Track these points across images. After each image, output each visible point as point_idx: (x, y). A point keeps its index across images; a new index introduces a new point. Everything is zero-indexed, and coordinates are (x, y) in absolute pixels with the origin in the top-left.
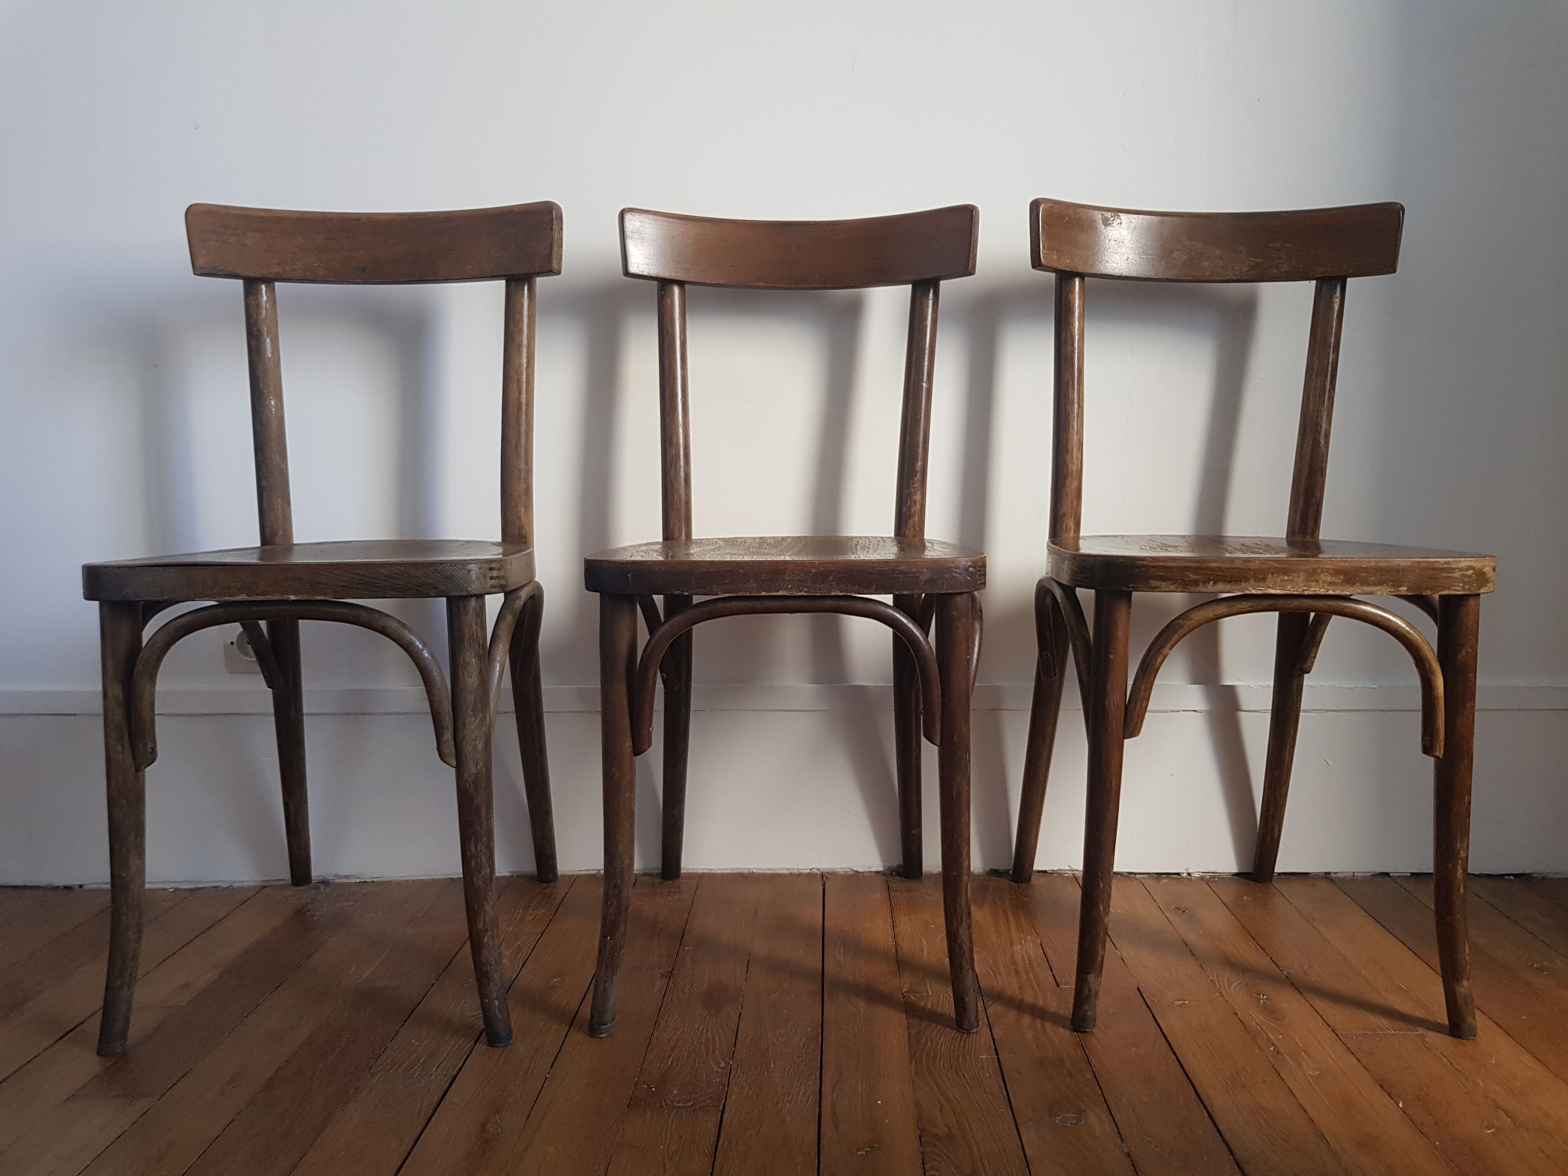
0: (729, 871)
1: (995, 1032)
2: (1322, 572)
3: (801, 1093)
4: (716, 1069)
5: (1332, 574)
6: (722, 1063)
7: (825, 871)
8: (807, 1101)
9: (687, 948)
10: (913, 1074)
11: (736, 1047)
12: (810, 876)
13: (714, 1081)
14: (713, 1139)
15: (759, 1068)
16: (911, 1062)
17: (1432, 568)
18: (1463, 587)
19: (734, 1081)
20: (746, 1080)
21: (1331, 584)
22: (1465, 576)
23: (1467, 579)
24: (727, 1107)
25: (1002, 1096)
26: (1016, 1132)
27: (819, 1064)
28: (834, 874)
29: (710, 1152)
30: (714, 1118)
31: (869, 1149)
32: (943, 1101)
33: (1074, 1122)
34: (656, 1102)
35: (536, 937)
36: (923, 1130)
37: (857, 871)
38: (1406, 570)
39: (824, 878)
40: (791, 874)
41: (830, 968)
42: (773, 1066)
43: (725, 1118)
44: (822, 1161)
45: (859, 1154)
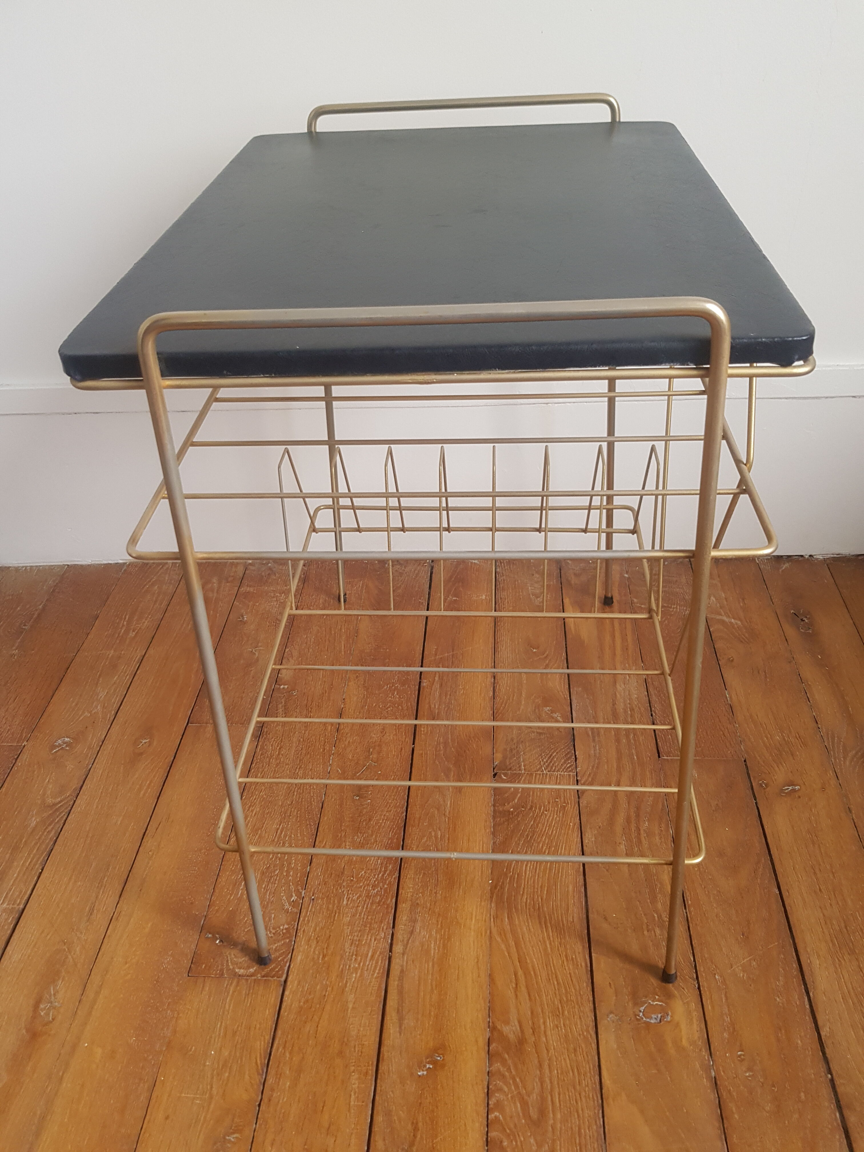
1: (586, 841)
3: (370, 954)
4: (287, 906)
6: (294, 895)
8: (374, 971)
9: (282, 687)
10: (492, 920)
11: (312, 864)
13: (281, 928)
14: (268, 1038)
15: (331, 906)
16: (491, 897)
19: (303, 929)
20: (315, 930)
24: (290, 979)
25: (583, 964)
26: (594, 1036)
27: (394, 900)
29: (261, 1063)
30: (273, 998)
31: (431, 1067)
32: (520, 973)
33: (659, 1016)
34: (218, 966)
35: (135, 667)
36: (493, 1028)
42: (345, 902)
43: (285, 998)
44: (378, 1088)
45: (420, 1076)
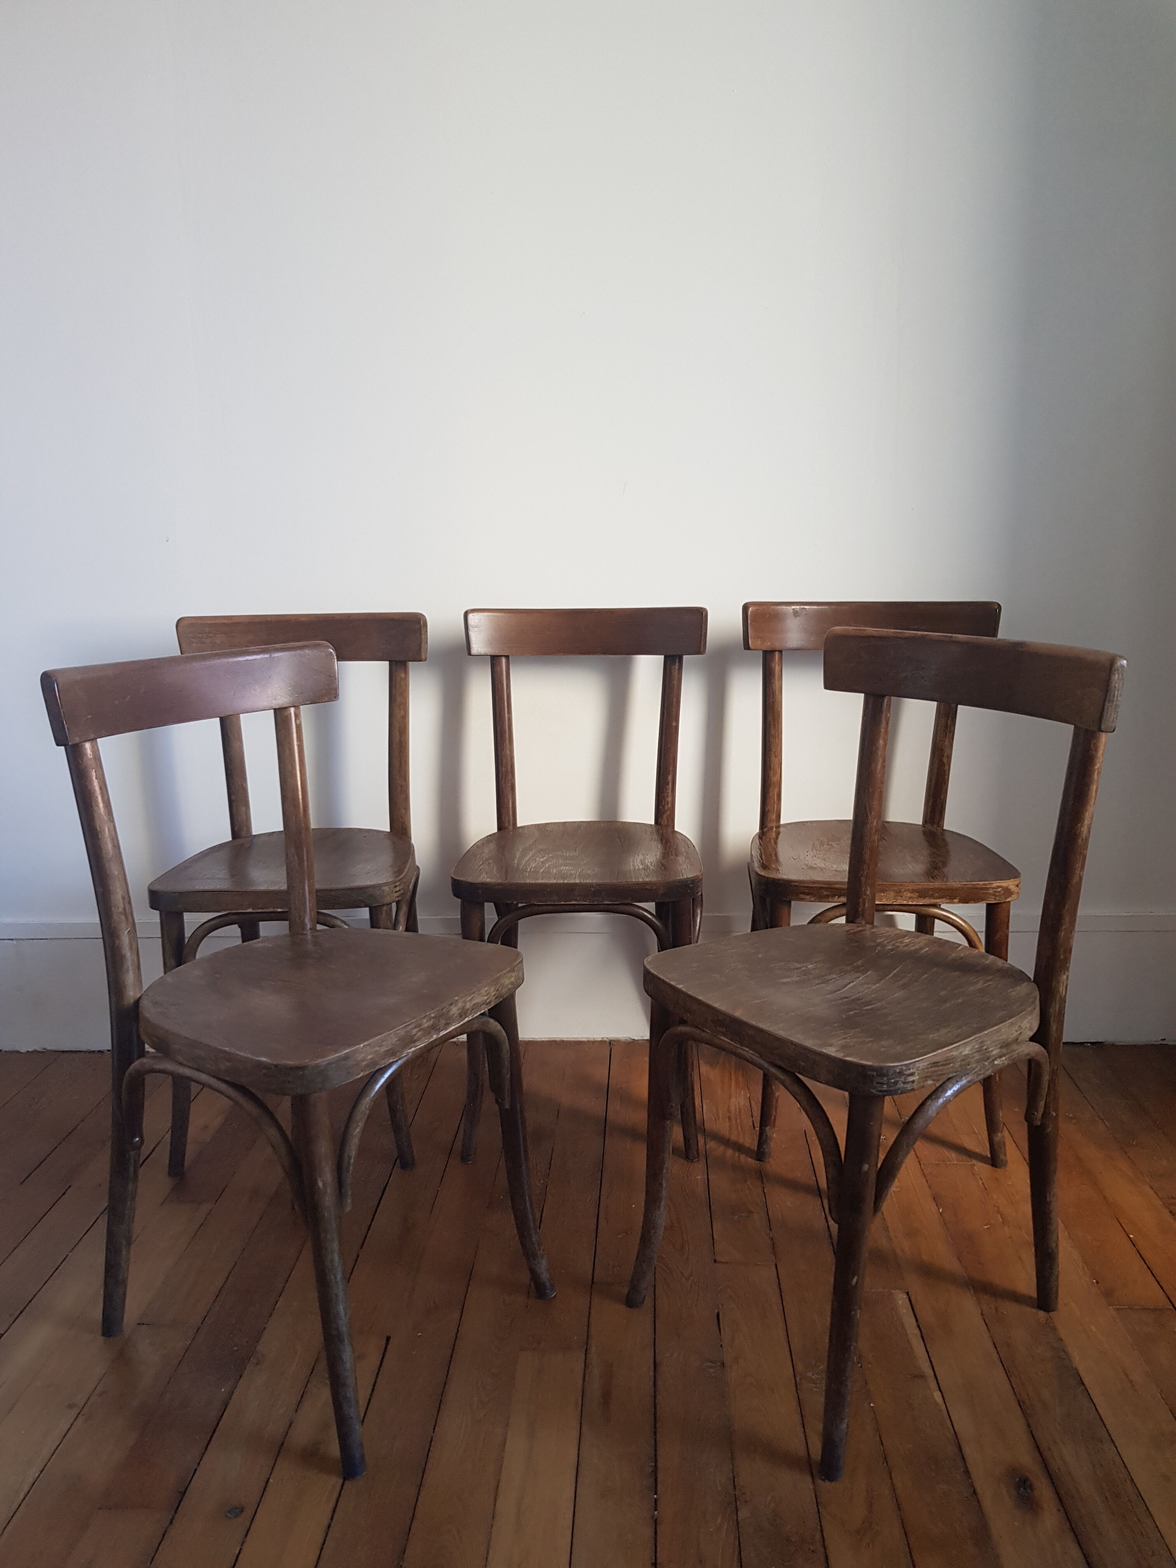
0: (546, 1040)
2: (904, 891)
5: (911, 892)
7: (612, 1039)
12: (602, 1042)
17: (975, 888)
18: (995, 899)
21: (910, 898)
22: (995, 892)
23: (997, 894)
28: (618, 1041)
37: (634, 1039)
38: (957, 889)
39: (611, 1043)
40: (589, 1042)
41: (609, 1118)
